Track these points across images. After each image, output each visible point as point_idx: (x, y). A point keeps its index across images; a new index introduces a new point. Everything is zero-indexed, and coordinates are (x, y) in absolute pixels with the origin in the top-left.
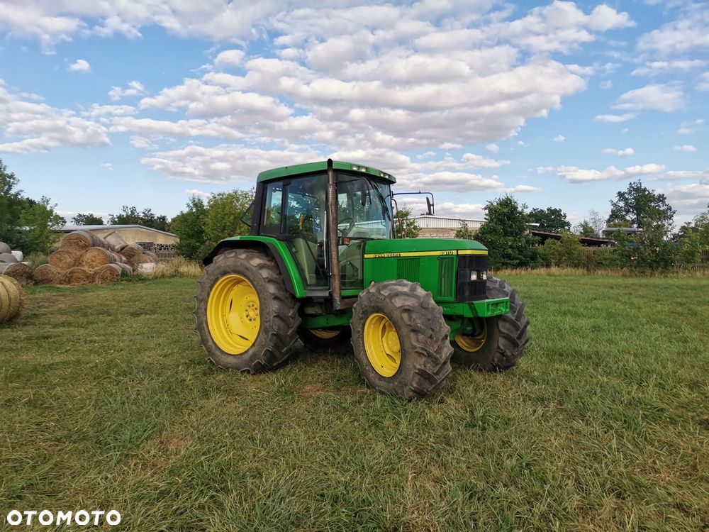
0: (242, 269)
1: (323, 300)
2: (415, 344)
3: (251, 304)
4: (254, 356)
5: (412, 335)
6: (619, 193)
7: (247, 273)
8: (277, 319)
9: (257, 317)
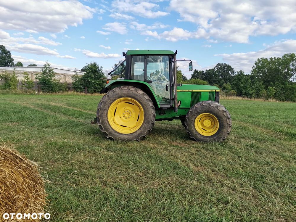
0: (133, 95)
3: (126, 111)
7: (136, 97)
8: (153, 117)
9: (130, 117)
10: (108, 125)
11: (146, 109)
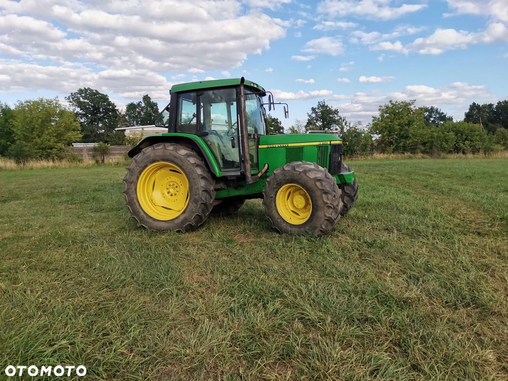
1: (235, 178)
2: (326, 201)
3: (171, 184)
4: (185, 220)
5: (324, 196)
6: (313, 108)
8: (204, 193)
9: (177, 193)
10: (138, 207)
11: (191, 180)
